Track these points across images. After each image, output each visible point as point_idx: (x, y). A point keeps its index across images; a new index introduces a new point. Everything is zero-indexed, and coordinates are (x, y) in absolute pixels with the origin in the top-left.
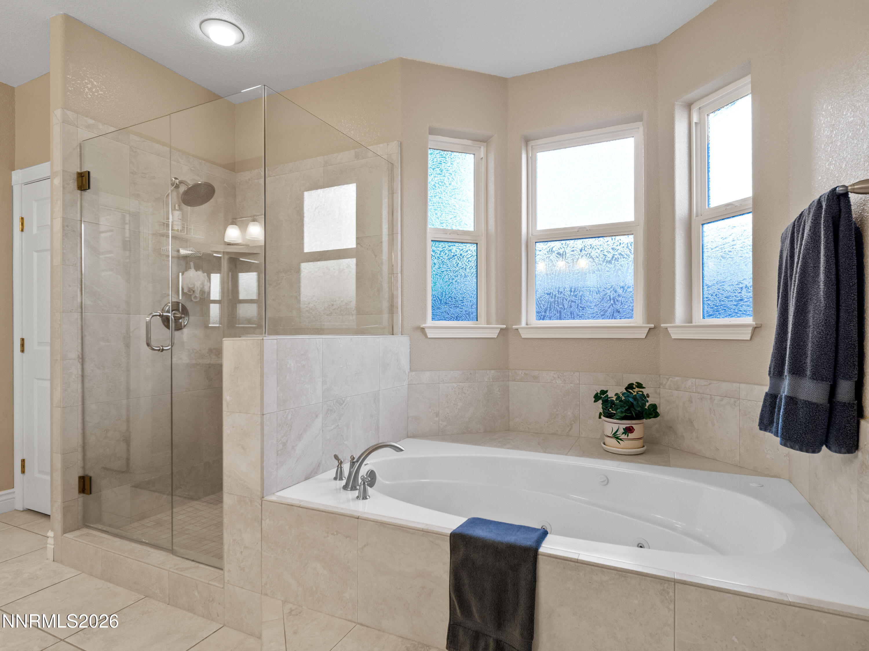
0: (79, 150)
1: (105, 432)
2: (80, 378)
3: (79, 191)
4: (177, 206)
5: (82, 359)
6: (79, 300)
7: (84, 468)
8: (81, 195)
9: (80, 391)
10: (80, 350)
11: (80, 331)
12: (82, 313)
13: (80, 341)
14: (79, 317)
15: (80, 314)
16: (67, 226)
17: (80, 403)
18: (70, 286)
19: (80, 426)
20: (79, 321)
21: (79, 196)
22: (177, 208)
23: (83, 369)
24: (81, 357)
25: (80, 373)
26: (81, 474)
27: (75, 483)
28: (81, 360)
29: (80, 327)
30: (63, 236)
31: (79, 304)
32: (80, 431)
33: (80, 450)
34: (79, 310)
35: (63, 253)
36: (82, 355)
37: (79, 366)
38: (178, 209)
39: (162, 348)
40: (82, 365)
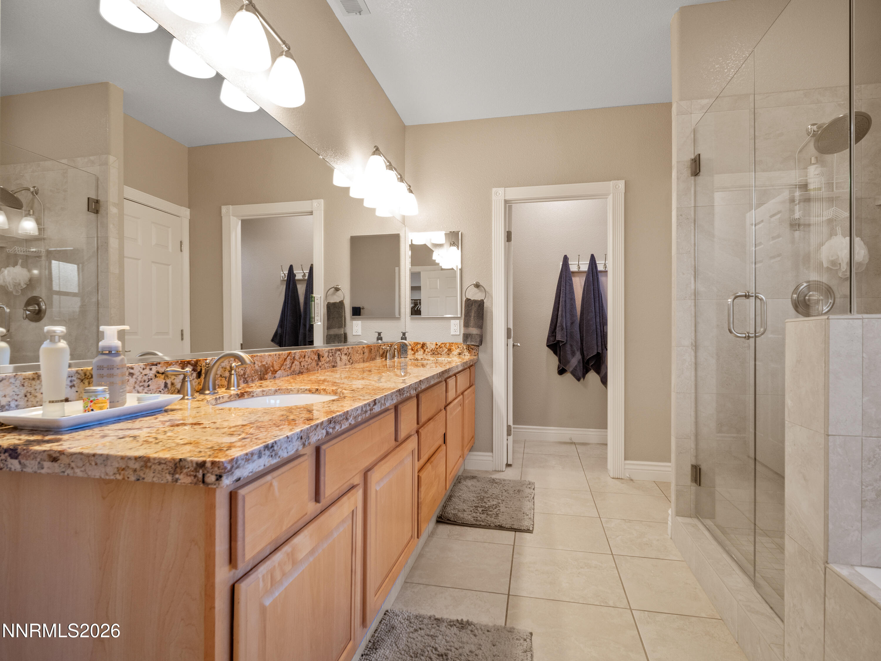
0: (692, 136)
1: (720, 425)
2: (693, 365)
3: (693, 177)
4: (813, 159)
5: (696, 347)
6: (693, 287)
7: (696, 457)
8: (695, 180)
9: (693, 378)
10: (693, 337)
11: (693, 319)
12: (695, 300)
13: (693, 328)
14: (693, 304)
15: (693, 301)
16: (681, 215)
17: (693, 391)
18: (684, 274)
19: (693, 414)
20: (693, 308)
21: (693, 182)
22: (813, 162)
23: (696, 357)
24: (694, 344)
25: (693, 360)
26: (694, 463)
27: (688, 470)
28: (694, 348)
29: (693, 314)
30: (677, 226)
31: (693, 291)
32: (693, 419)
33: (693, 438)
34: (693, 297)
35: (677, 242)
36: (696, 342)
37: (693, 353)
38: (815, 162)
39: (747, 335)
40: (696, 352)
